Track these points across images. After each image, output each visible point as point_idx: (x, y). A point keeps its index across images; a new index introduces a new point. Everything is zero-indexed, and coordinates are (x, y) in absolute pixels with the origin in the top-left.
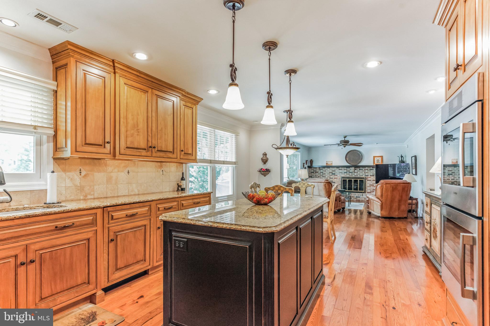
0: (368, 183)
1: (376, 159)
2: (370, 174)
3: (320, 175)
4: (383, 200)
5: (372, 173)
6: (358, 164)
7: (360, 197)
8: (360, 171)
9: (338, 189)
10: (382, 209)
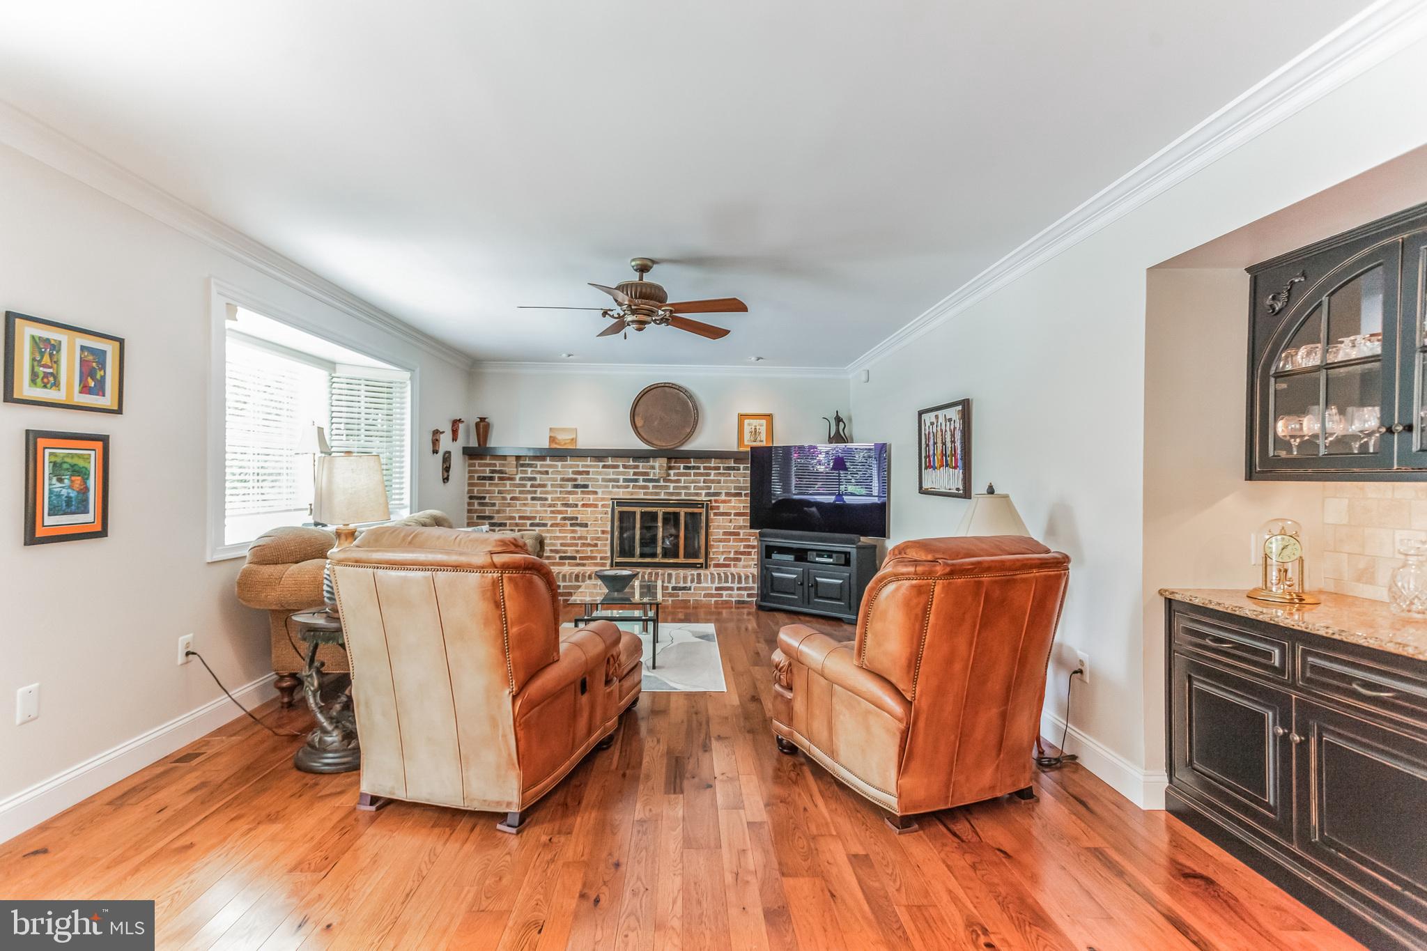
0: (719, 526)
1: (749, 424)
2: (728, 488)
3: (520, 492)
4: (921, 695)
5: (732, 482)
6: (682, 444)
7: (690, 589)
8: (689, 475)
9: (599, 552)
10: (904, 764)
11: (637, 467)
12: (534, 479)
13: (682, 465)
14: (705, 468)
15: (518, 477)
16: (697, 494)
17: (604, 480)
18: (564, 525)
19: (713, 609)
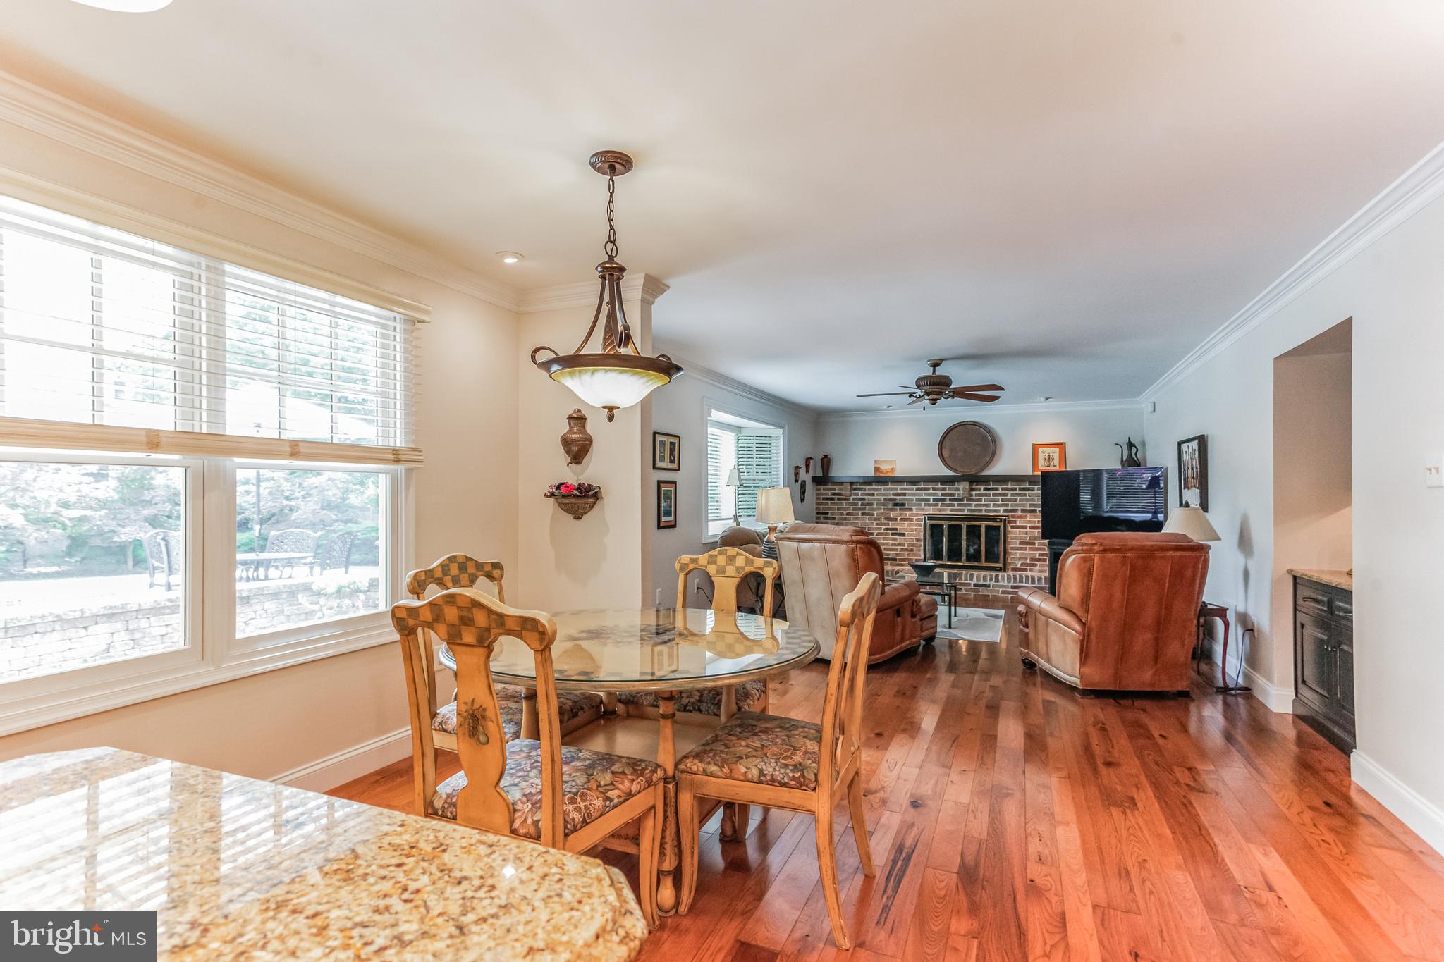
0: (1015, 537)
1: (1043, 452)
2: (1024, 505)
3: (854, 509)
4: (1091, 619)
5: (1028, 500)
6: (982, 470)
7: (989, 586)
8: (989, 495)
9: (915, 555)
10: (1085, 657)
11: (944, 489)
12: (864, 499)
13: (982, 488)
14: (1002, 489)
15: (851, 498)
16: (996, 511)
17: (917, 500)
18: (888, 534)
19: (1009, 604)
